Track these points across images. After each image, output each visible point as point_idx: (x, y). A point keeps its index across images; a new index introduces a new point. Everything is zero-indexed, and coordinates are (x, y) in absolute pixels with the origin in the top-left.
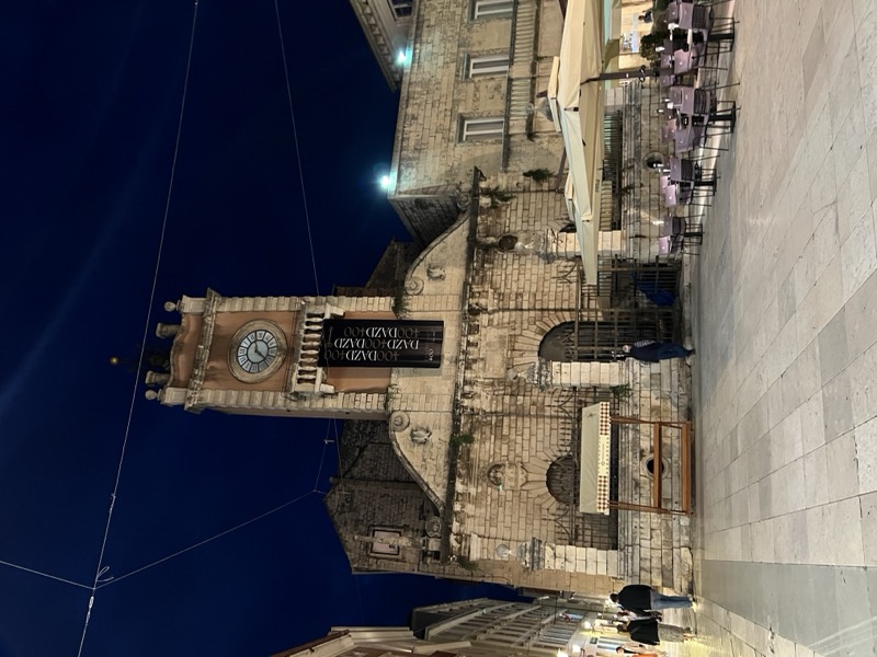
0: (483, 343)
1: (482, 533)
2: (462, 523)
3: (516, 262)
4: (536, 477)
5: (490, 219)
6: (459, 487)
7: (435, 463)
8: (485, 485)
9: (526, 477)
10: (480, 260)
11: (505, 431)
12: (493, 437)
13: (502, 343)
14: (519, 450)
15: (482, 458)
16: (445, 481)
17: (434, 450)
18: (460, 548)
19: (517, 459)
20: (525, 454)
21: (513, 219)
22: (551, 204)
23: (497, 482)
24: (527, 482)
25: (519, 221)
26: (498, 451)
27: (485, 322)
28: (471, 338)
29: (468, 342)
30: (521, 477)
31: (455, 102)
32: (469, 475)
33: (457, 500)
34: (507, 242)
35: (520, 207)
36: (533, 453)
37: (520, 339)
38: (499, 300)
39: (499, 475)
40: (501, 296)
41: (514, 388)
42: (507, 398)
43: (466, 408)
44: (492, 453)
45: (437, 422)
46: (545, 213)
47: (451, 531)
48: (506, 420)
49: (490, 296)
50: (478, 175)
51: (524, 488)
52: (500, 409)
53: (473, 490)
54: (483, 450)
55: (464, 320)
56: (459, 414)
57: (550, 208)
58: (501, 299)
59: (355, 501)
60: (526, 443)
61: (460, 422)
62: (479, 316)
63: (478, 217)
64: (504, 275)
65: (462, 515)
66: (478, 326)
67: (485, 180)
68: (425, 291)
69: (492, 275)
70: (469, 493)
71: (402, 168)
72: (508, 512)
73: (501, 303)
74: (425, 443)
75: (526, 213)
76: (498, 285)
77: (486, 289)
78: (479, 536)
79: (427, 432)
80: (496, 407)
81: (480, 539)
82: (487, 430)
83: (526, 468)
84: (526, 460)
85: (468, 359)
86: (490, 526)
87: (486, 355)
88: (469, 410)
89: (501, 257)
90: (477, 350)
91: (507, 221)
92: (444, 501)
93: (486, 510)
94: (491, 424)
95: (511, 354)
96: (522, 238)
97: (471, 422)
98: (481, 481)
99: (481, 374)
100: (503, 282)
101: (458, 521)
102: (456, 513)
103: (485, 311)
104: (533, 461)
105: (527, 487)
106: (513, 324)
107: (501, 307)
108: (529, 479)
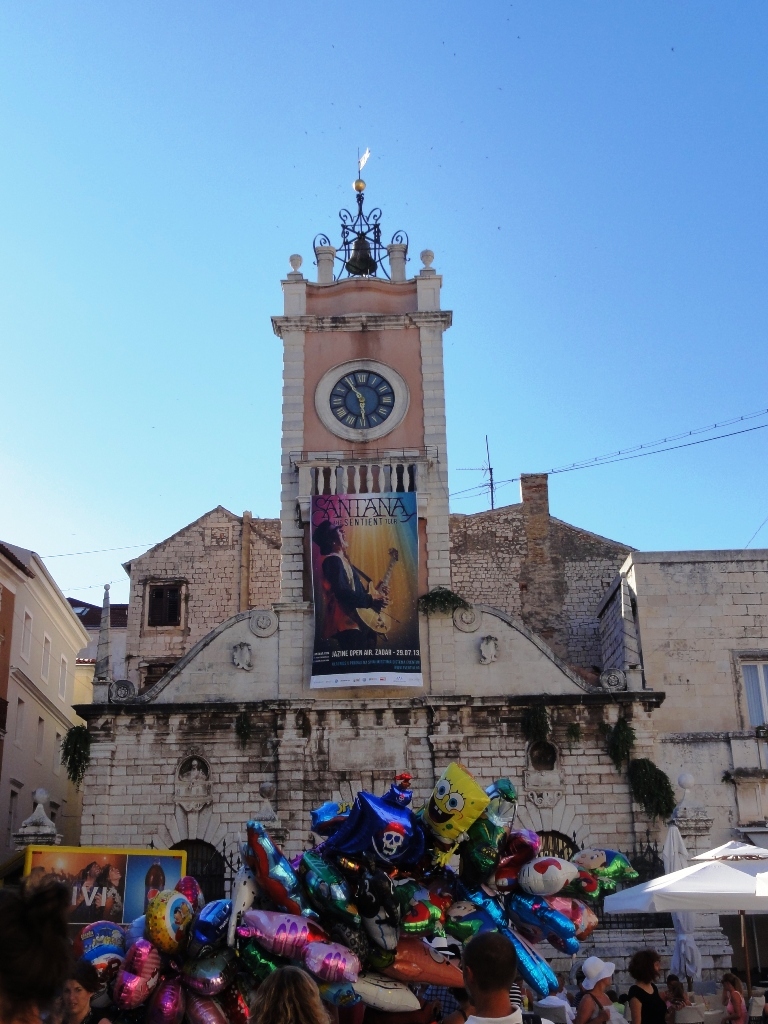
0: (382, 734)
1: (118, 756)
2: (129, 727)
3: (513, 772)
4: (193, 825)
5: (583, 725)
6: (175, 721)
7: (208, 681)
8: (180, 754)
9: (191, 812)
10: (513, 715)
11: (254, 777)
12: (246, 759)
13: (382, 762)
14: (230, 797)
15: (216, 747)
16: (182, 700)
17: (225, 678)
18: (96, 729)
19: (216, 798)
20: (224, 808)
21: (583, 760)
22: (611, 818)
23: (185, 768)
25: (581, 770)
26: (227, 768)
27: (413, 733)
28: (388, 716)
29: (383, 711)
30: (192, 806)
32: (192, 730)
33: (158, 718)
34: (545, 756)
35: (605, 769)
36: (227, 818)
38: (447, 752)
39: (195, 773)
40: (453, 752)
41: (316, 785)
42: (300, 776)
43: (283, 718)
44: (223, 760)
45: (264, 678)
46: (596, 809)
47: (117, 714)
48: (268, 777)
49: (452, 737)
50: (653, 700)
51: (178, 809)
52: (283, 766)
53: (172, 738)
54: (227, 747)
55: (413, 702)
56: (273, 710)
57: (604, 817)
58: (451, 754)
59: (220, 553)
60: (237, 807)
61: (263, 711)
62: (423, 722)
63: (583, 704)
64: (490, 754)
65: (139, 726)
66: (409, 723)
67: (645, 711)
68: (460, 636)
69: (490, 737)
70: (168, 734)
71: (688, 568)
72: (147, 789)
73: (443, 754)
74: (234, 663)
75: (595, 780)
76: (473, 747)
77: (466, 729)
78: (113, 753)
79: (249, 665)
80: (286, 761)
81: (109, 755)
82: (254, 750)
83: (205, 810)
84: (216, 808)
85: (356, 714)
86: (127, 766)
87: (364, 739)
88: (279, 722)
89: (519, 746)
90: (371, 724)
91: (580, 752)
92: (156, 702)
93: (146, 760)
94: (264, 756)
95: (367, 777)
96: (551, 777)
97: (265, 727)
98: (185, 748)
99: (334, 735)
100: (478, 754)
101: (131, 723)
102: (141, 719)
103: (432, 728)
104: (216, 819)
105: (179, 813)
106: (413, 776)
107: (436, 754)
108: (190, 816)
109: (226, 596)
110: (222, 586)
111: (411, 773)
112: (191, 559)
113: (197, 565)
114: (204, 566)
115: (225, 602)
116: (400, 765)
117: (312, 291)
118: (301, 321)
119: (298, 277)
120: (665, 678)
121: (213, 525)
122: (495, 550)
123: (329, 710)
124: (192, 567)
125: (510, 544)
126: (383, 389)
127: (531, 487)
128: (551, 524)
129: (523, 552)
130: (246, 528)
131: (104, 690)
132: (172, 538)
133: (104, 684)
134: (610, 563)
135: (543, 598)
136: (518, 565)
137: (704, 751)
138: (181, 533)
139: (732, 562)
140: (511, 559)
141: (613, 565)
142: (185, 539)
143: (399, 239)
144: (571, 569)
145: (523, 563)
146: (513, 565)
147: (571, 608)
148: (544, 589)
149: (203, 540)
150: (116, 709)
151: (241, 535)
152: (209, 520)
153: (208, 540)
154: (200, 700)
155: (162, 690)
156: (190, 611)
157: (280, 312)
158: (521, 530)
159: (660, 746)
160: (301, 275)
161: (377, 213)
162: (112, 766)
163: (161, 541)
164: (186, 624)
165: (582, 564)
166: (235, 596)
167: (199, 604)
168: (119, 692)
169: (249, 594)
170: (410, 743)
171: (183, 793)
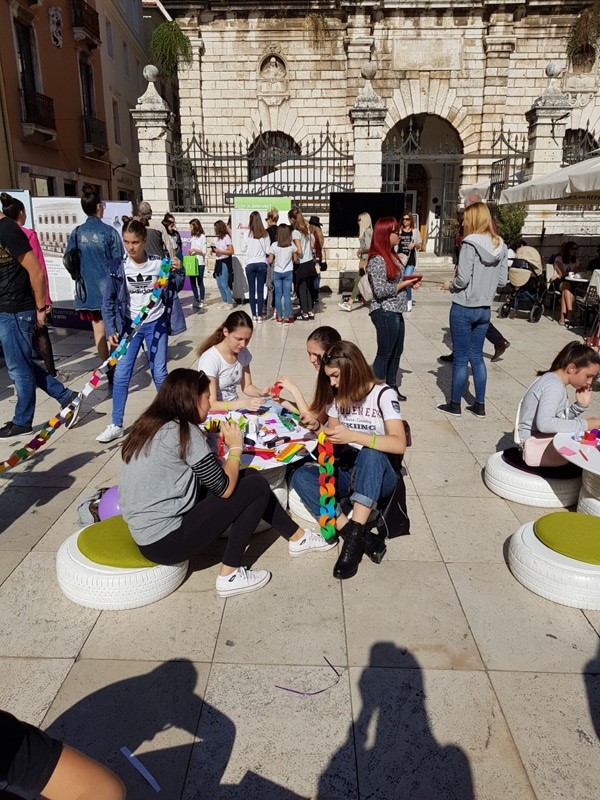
0: (441, 34)
4: (274, 119)
8: (260, 52)
9: (273, 106)
11: (326, 75)
12: (318, 57)
13: (438, 62)
14: (305, 93)
15: (292, 44)
18: (184, 25)
19: (293, 94)
20: (299, 103)
24: (268, 107)
26: (302, 65)
27: (470, 34)
28: (448, 15)
29: (444, 10)
30: (273, 100)
32: (270, 28)
34: (583, 59)
36: (301, 113)
37: (444, 85)
38: (500, 52)
40: (506, 53)
41: (380, 83)
43: (353, 16)
44: (298, 58)
47: (201, 11)
48: (338, 75)
49: (506, 39)
51: (261, 103)
52: (352, 64)
53: (252, 36)
54: (302, 45)
56: (344, 7)
58: (501, 55)
60: (312, 103)
61: (334, 9)
62: (480, 22)
64: (536, 56)
65: (222, 23)
69: (538, 39)
70: (248, 31)
72: (232, 84)
73: (496, 55)
76: (521, 49)
77: (518, 31)
81: (197, 51)
82: (326, 49)
83: (284, 105)
84: (293, 103)
85: (419, 13)
86: (214, 62)
87: (425, 39)
88: (349, 21)
89: (564, 49)
90: (432, 23)
93: (230, 56)
94: (334, 54)
95: (424, 76)
96: (587, 79)
98: (264, 46)
99: (398, 35)
100: (525, 56)
101: (214, 19)
103: (487, 29)
104: (293, 113)
105: (262, 107)
106: (465, 76)
107: (490, 55)
108: (271, 109)
111: (464, 75)
116: (455, 65)
162: (201, 62)
170: (466, 44)
171: (264, 89)
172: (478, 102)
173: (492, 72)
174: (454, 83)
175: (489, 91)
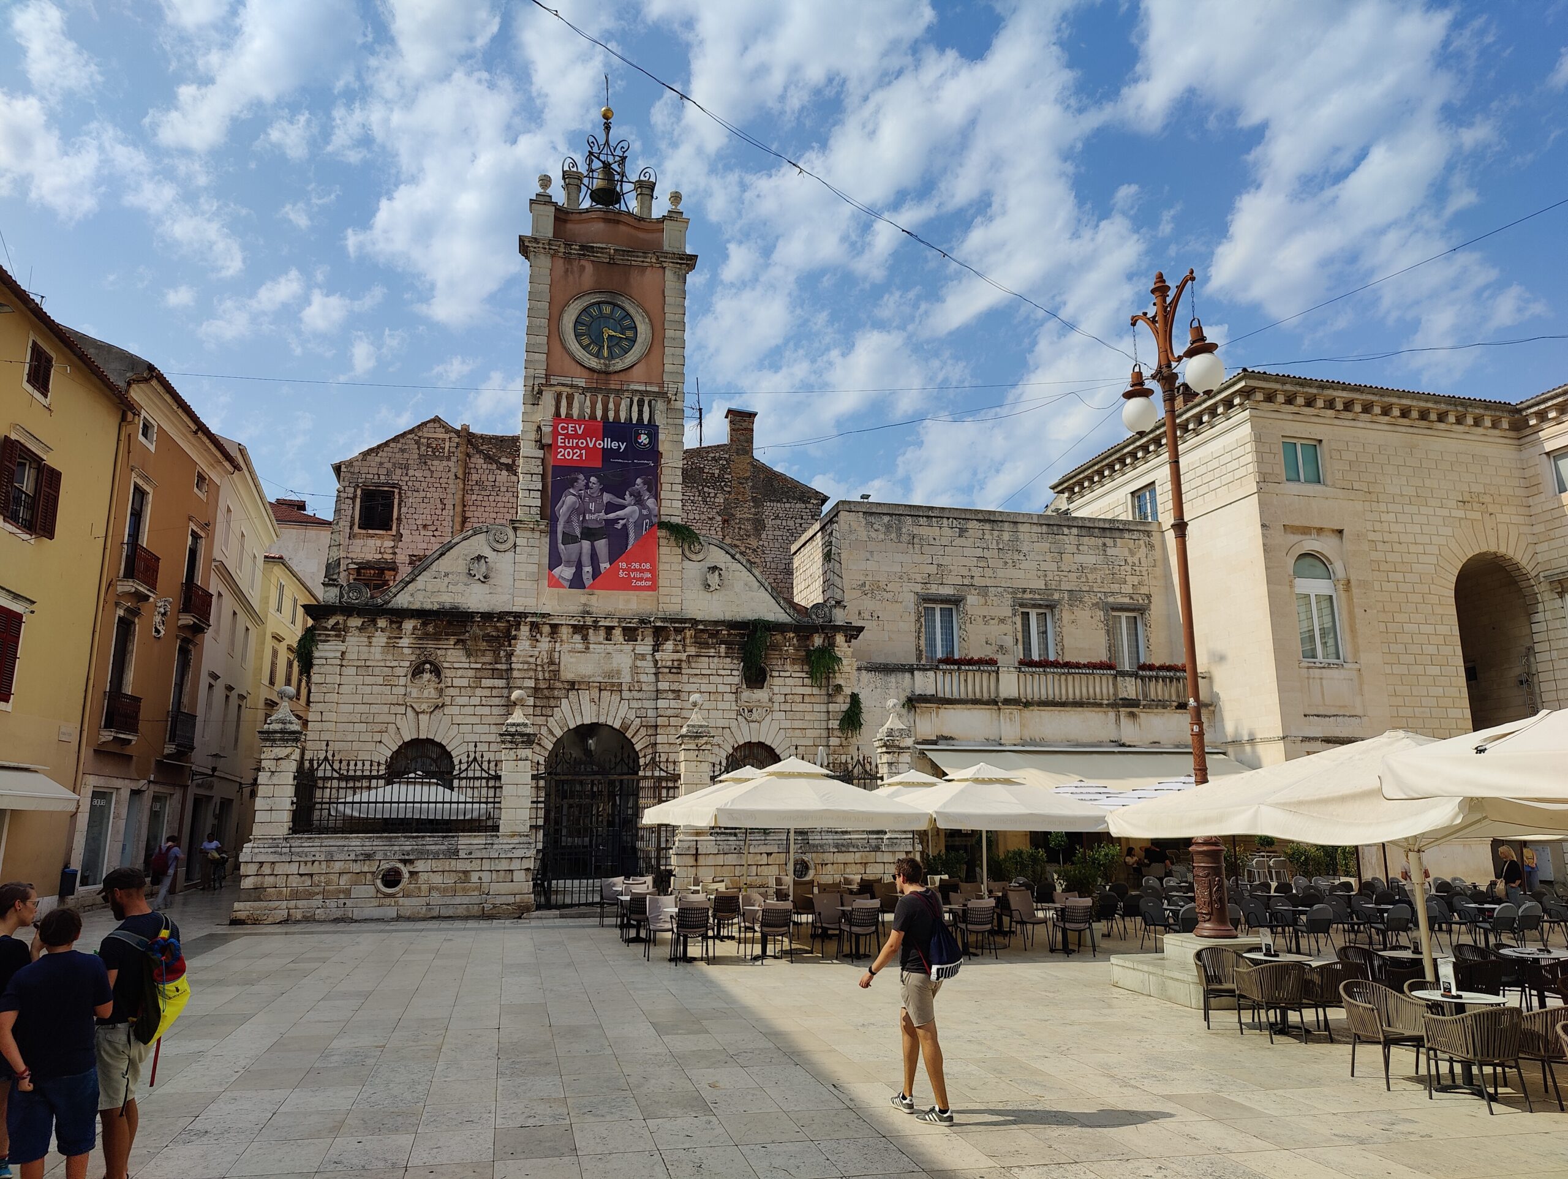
0: (610, 648)
1: (347, 656)
2: (361, 629)
3: (728, 688)
4: (423, 725)
5: (791, 650)
6: (409, 625)
7: (443, 589)
8: (413, 658)
9: (423, 712)
10: (731, 638)
11: (486, 683)
12: (479, 666)
13: (608, 674)
14: (462, 700)
15: (449, 653)
16: (417, 606)
17: (461, 587)
18: (326, 629)
19: (448, 700)
20: (455, 710)
21: (789, 681)
22: (809, 733)
23: (417, 671)
24: (417, 713)
25: (787, 690)
26: (460, 673)
27: (640, 649)
28: (617, 633)
29: (613, 628)
30: (424, 707)
31: (984, 591)
32: (426, 636)
33: (392, 622)
34: (755, 677)
35: (808, 690)
36: (457, 720)
37: (616, 697)
38: (670, 668)
39: (427, 676)
40: (676, 669)
41: (546, 692)
42: (531, 683)
43: (518, 629)
44: (456, 665)
45: (499, 589)
46: (797, 724)
47: (350, 615)
48: (501, 683)
49: (676, 656)
50: (853, 632)
51: (409, 709)
52: (515, 674)
53: (405, 642)
54: (460, 653)
55: (642, 621)
56: (509, 621)
57: (804, 731)
58: (672, 671)
59: (436, 463)
60: (470, 710)
61: (497, 621)
62: (649, 641)
63: (794, 632)
64: (708, 672)
65: (371, 629)
66: (636, 641)
67: (846, 641)
68: (687, 563)
69: (709, 657)
70: (401, 638)
71: (886, 519)
72: (376, 689)
73: (667, 670)
74: (471, 574)
75: (799, 699)
76: (693, 665)
77: (688, 649)
78: (343, 653)
79: (485, 577)
80: (518, 669)
81: (339, 654)
82: (488, 658)
83: (436, 712)
84: (447, 710)
85: (587, 629)
86: (357, 667)
87: (594, 653)
88: (514, 633)
89: (736, 667)
90: (601, 639)
91: (788, 674)
92: (390, 606)
93: (378, 661)
94: (496, 663)
95: (594, 687)
96: (761, 695)
97: (499, 636)
98: (418, 652)
99: (566, 647)
100: (698, 672)
101: (362, 625)
102: (374, 622)
103: (656, 648)
104: (447, 720)
105: (410, 713)
106: (637, 688)
107: (660, 670)
108: (421, 716)
109: (440, 506)
110: (436, 495)
111: (636, 686)
112: (407, 467)
113: (411, 473)
114: (418, 474)
115: (439, 512)
116: (626, 678)
117: (562, 216)
118: (549, 244)
119: (547, 199)
120: (860, 613)
121: (430, 435)
122: (702, 485)
123: (562, 625)
124: (407, 474)
125: (716, 481)
126: (627, 322)
127: (738, 430)
128: (754, 466)
129: (728, 489)
130: (464, 441)
131: (335, 591)
132: (387, 444)
133: (336, 586)
134: (803, 506)
135: (742, 532)
136: (722, 501)
137: (892, 679)
138: (396, 439)
139: (923, 516)
140: (716, 494)
141: (806, 508)
142: (399, 445)
143: (647, 175)
144: (770, 508)
145: (725, 499)
146: (717, 500)
147: (766, 544)
148: (744, 524)
149: (419, 448)
150: (348, 610)
151: (457, 447)
152: (425, 429)
153: (423, 448)
154: (436, 607)
155: (395, 596)
156: (402, 517)
157: (528, 233)
158: (727, 468)
159: (856, 673)
160: (551, 197)
161: (625, 144)
162: (342, 666)
163: (374, 445)
164: (398, 530)
165: (779, 505)
166: (449, 507)
167: (412, 510)
168: (351, 594)
169: (464, 506)
170: (636, 659)
171: (414, 695)
172: (651, 713)
173: (663, 686)
174: (626, 695)
175: (661, 703)
